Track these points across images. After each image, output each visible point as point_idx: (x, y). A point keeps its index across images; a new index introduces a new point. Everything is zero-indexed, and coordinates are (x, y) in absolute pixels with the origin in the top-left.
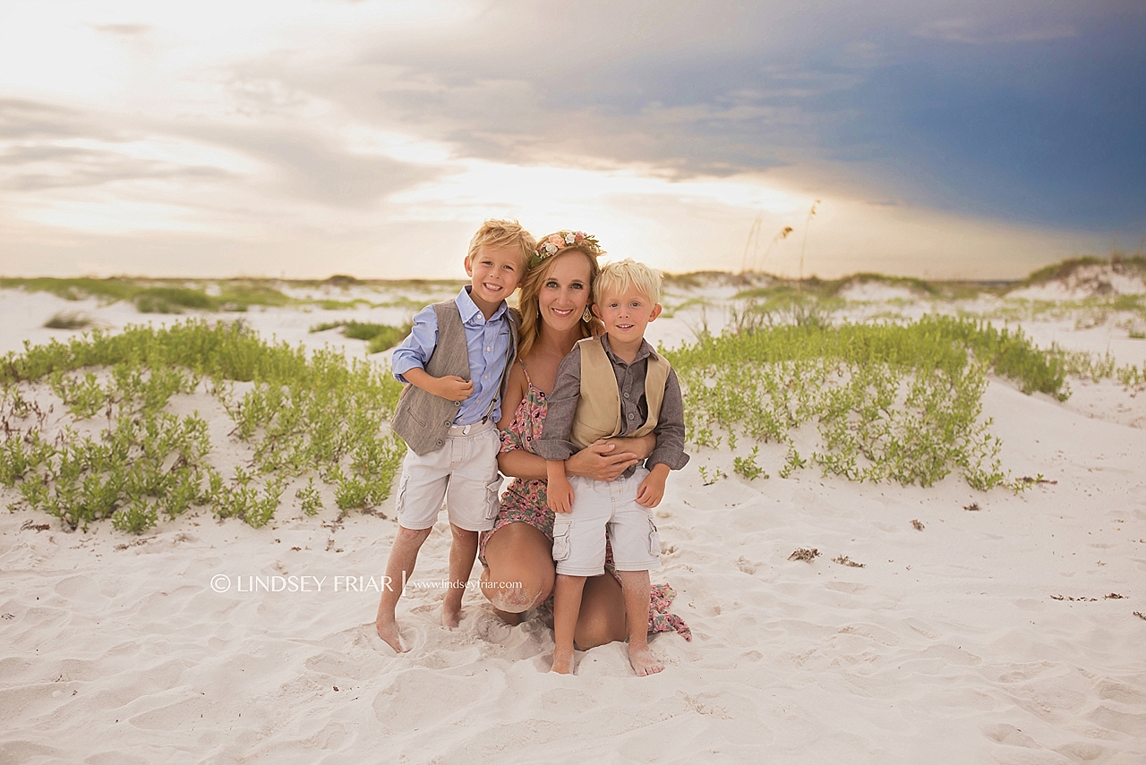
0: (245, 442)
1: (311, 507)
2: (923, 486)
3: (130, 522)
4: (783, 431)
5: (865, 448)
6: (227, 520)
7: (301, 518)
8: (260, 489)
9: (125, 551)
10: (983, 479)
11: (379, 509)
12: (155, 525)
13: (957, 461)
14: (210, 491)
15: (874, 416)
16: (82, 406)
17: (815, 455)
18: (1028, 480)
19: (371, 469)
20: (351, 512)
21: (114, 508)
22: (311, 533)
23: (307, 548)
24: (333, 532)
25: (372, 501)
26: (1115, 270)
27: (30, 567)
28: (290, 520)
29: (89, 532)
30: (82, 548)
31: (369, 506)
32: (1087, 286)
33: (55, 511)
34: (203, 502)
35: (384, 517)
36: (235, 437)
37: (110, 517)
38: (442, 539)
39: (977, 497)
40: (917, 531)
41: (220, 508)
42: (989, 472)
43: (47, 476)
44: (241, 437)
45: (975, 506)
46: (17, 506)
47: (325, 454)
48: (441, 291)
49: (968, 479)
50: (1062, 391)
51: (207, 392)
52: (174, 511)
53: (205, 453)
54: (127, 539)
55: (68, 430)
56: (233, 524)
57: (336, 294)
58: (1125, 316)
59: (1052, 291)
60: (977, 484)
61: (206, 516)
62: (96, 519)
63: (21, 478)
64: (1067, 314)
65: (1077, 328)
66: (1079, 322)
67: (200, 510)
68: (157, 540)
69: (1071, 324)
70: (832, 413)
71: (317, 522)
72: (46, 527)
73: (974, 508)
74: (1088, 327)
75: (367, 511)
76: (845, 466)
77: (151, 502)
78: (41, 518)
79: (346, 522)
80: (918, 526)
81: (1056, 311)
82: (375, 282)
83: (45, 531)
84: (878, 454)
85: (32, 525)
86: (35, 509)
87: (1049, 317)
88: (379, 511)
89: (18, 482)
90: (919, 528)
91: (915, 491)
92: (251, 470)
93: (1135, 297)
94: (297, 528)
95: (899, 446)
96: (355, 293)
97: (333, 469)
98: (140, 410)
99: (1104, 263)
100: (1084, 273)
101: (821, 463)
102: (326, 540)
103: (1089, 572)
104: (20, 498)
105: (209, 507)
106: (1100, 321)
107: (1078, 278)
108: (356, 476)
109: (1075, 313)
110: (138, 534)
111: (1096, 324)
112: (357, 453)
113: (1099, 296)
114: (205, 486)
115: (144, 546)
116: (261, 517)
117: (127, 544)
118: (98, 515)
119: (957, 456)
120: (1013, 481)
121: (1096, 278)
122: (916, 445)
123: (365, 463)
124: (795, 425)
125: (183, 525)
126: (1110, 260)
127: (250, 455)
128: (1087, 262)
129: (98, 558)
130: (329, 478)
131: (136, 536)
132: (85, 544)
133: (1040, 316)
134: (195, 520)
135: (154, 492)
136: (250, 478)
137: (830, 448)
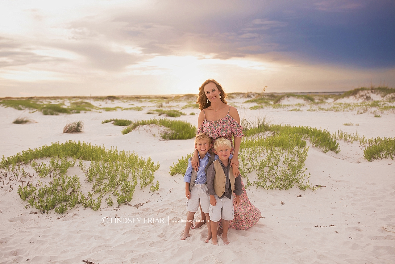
0: (90, 182)
1: (110, 204)
2: (286, 190)
3: (60, 211)
4: (246, 174)
5: (269, 179)
6: (87, 208)
7: (107, 207)
8: (95, 198)
9: (59, 220)
10: (303, 187)
11: (129, 203)
12: (67, 211)
13: (296, 182)
14: (81, 200)
15: (273, 169)
16: (42, 173)
17: (254, 182)
18: (317, 186)
19: (127, 190)
20: (122, 205)
21: (55, 206)
22: (111, 212)
23: (110, 217)
24: (117, 211)
25: (127, 200)
26: (372, 92)
27: (34, 226)
28: (104, 208)
29: (49, 214)
30: (47, 219)
31: (126, 202)
32: (362, 98)
33: (38, 207)
34: (79, 203)
35: (131, 206)
36: (87, 181)
37: (54, 209)
38: (147, 213)
39: (301, 192)
40: (282, 205)
41: (84, 205)
42: (305, 184)
43: (35, 197)
44: (89, 181)
45: (301, 195)
46: (27, 206)
47: (113, 186)
48: (145, 101)
49: (299, 187)
50: (338, 149)
51: (77, 166)
52: (71, 206)
53: (79, 187)
54: (59, 216)
55: (39, 182)
56: (88, 209)
57: (110, 104)
58: (374, 109)
59: (351, 100)
60: (302, 188)
61: (81, 207)
62: (50, 209)
63: (27, 197)
64: (355, 109)
65: (358, 114)
66: (358, 112)
67: (79, 205)
68: (68, 216)
69: (356, 112)
70: (260, 168)
71: (112, 208)
72: (37, 213)
73: (300, 196)
74: (361, 113)
75: (126, 204)
76: (263, 185)
77: (65, 203)
78: (35, 210)
79: (120, 208)
80: (282, 203)
81: (351, 107)
82: (123, 97)
83: (37, 214)
84: (273, 180)
85: (32, 212)
86: (33, 207)
87: (349, 110)
88: (129, 204)
89: (27, 199)
90: (283, 204)
91: (283, 192)
92: (93, 192)
93: (378, 102)
94: (106, 210)
95: (279, 178)
96: (116, 103)
97: (116, 191)
98: (59, 173)
99: (368, 90)
100: (362, 93)
101: (256, 184)
102: (115, 214)
103: (328, 217)
104: (28, 204)
105: (81, 204)
106: (365, 111)
107: (359, 95)
108: (122, 193)
109: (357, 108)
110: (62, 214)
111: (364, 112)
112: (122, 186)
113: (367, 101)
114: (80, 198)
115: (64, 218)
116: (96, 207)
117: (60, 218)
118: (50, 208)
119: (296, 180)
120: (312, 187)
121: (366, 95)
122: (285, 177)
123: (125, 189)
124: (249, 172)
125: (74, 211)
126: (370, 89)
127: (91, 187)
128: (363, 89)
129: (52, 222)
130: (115, 194)
131: (62, 215)
132: (48, 218)
133: (345, 110)
134: (78, 209)
135: (66, 200)
136: (92, 195)
137: (259, 179)
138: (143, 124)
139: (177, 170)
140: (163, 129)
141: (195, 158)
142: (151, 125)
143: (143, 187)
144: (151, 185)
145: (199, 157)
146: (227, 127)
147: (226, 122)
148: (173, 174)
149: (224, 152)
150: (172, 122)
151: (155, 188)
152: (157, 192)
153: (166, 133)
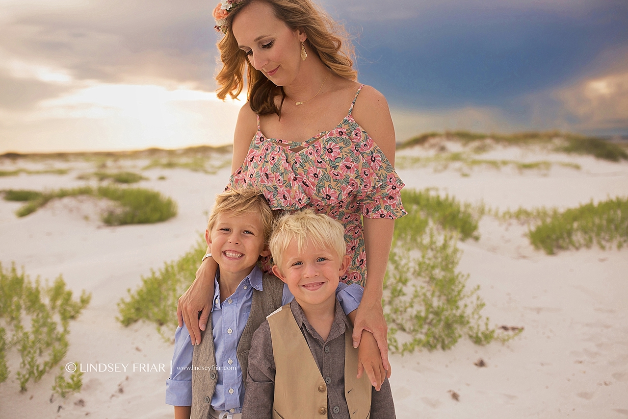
2: (444, 349)
18: (505, 328)
26: (448, 139)
32: (434, 148)
40: (455, 400)
45: (482, 361)
50: (475, 234)
58: (457, 165)
59: (418, 152)
65: (435, 172)
69: (431, 170)
73: (482, 364)
81: (422, 163)
93: (460, 154)
99: (442, 136)
106: (446, 167)
107: (430, 144)
109: (432, 164)
111: (444, 169)
113: (442, 153)
121: (438, 144)
126: (445, 134)
128: (433, 135)
138: (63, 194)
139: (138, 310)
140: (105, 204)
141: (196, 290)
142: (81, 198)
143: (27, 385)
144: (56, 370)
145: (217, 293)
146: (348, 168)
147: (342, 144)
148: (128, 322)
149: (308, 271)
150: (124, 191)
151: (69, 386)
152: (77, 396)
153: (111, 213)
